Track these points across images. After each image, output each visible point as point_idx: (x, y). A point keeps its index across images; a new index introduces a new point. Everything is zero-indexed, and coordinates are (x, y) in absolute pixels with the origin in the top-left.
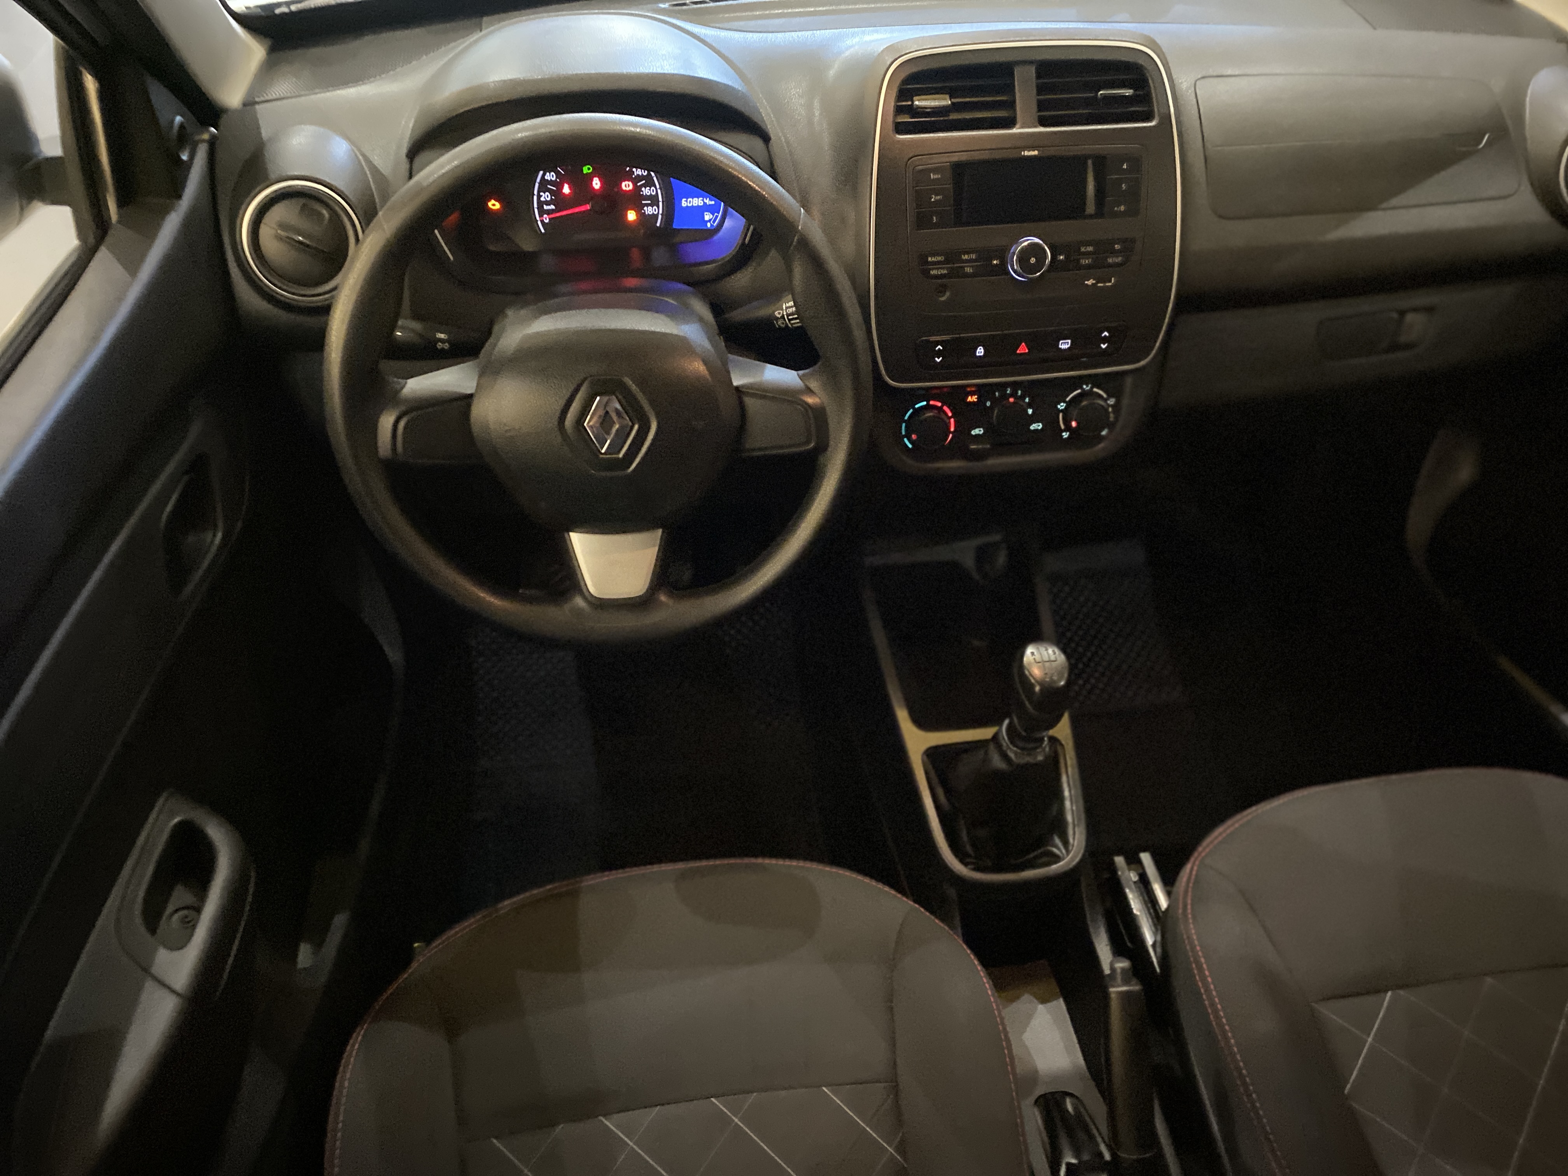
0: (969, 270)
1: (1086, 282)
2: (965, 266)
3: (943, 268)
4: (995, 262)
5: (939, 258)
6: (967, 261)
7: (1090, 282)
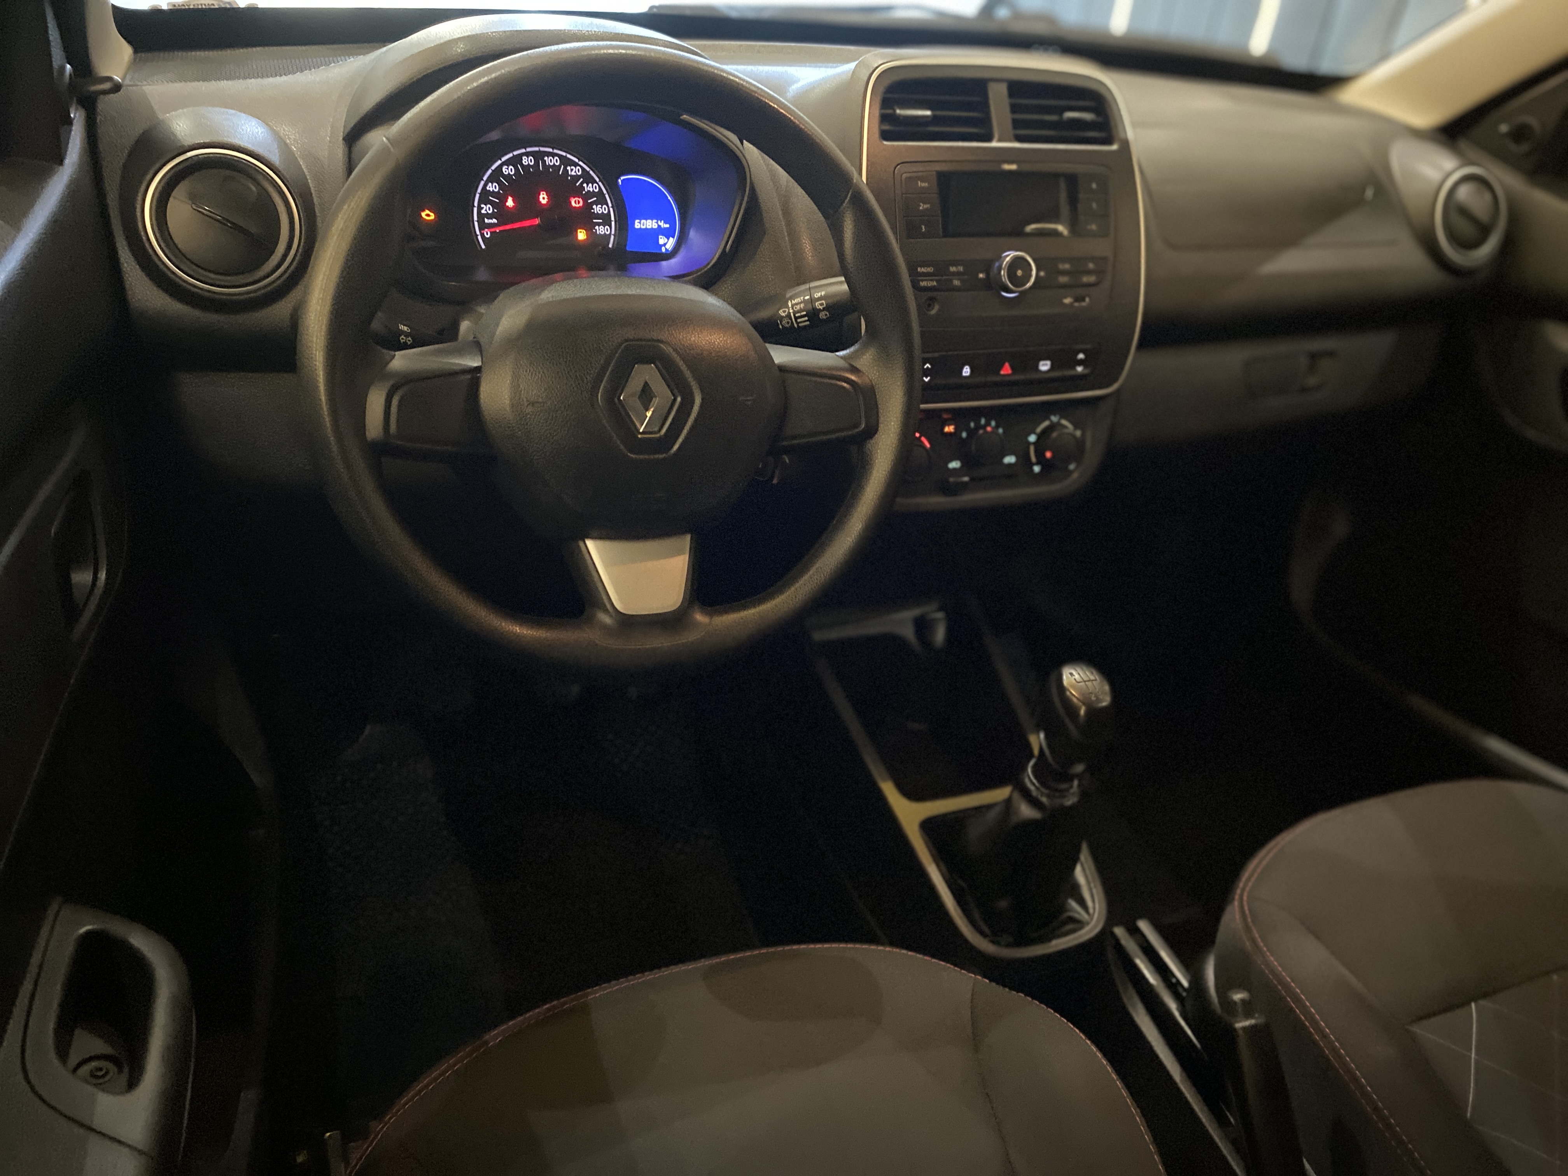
0: (956, 282)
1: (1064, 300)
2: (953, 279)
3: (932, 280)
4: (981, 276)
5: (929, 270)
6: (955, 274)
7: (1067, 301)
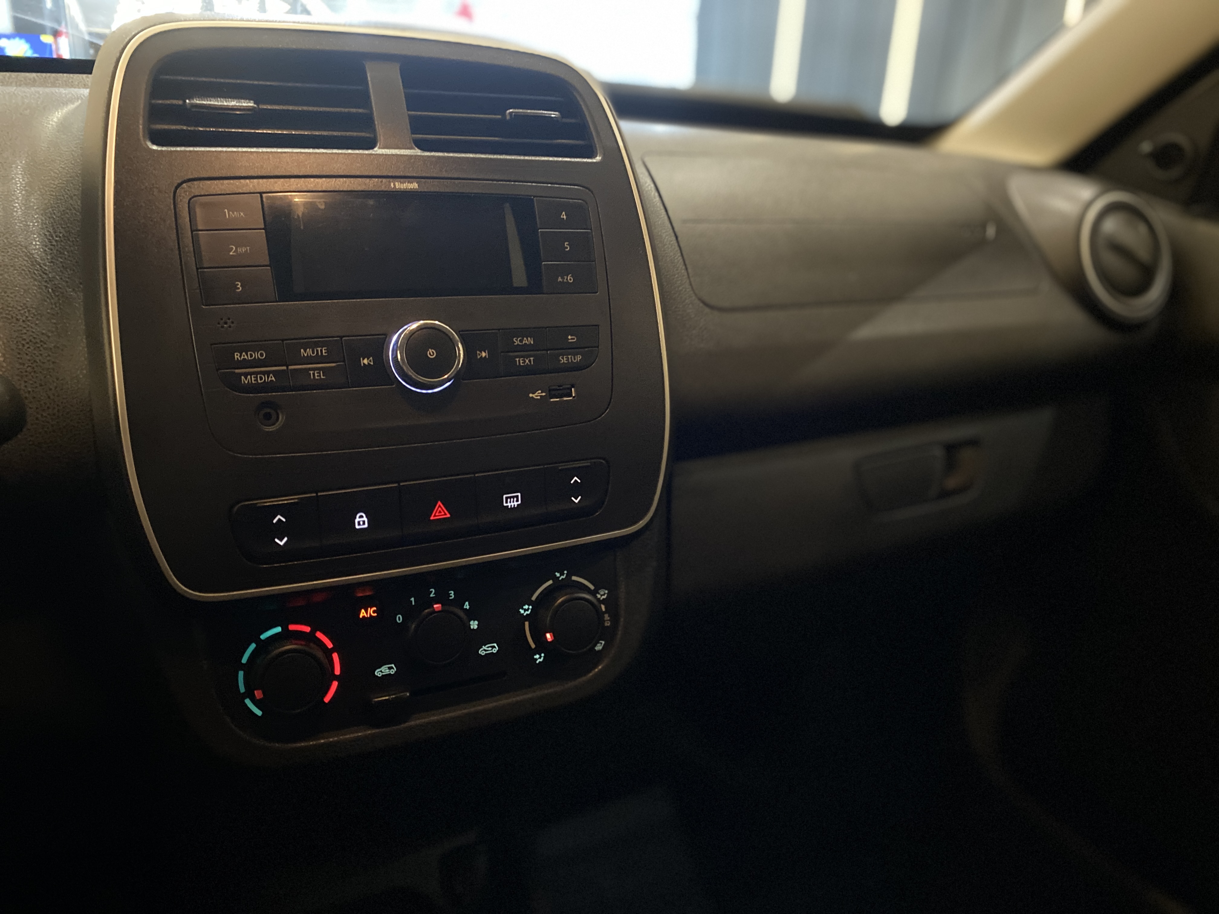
0: (317, 375)
1: (531, 395)
2: (310, 369)
3: (268, 373)
4: (366, 361)
5: (257, 355)
6: (309, 360)
7: (537, 395)
